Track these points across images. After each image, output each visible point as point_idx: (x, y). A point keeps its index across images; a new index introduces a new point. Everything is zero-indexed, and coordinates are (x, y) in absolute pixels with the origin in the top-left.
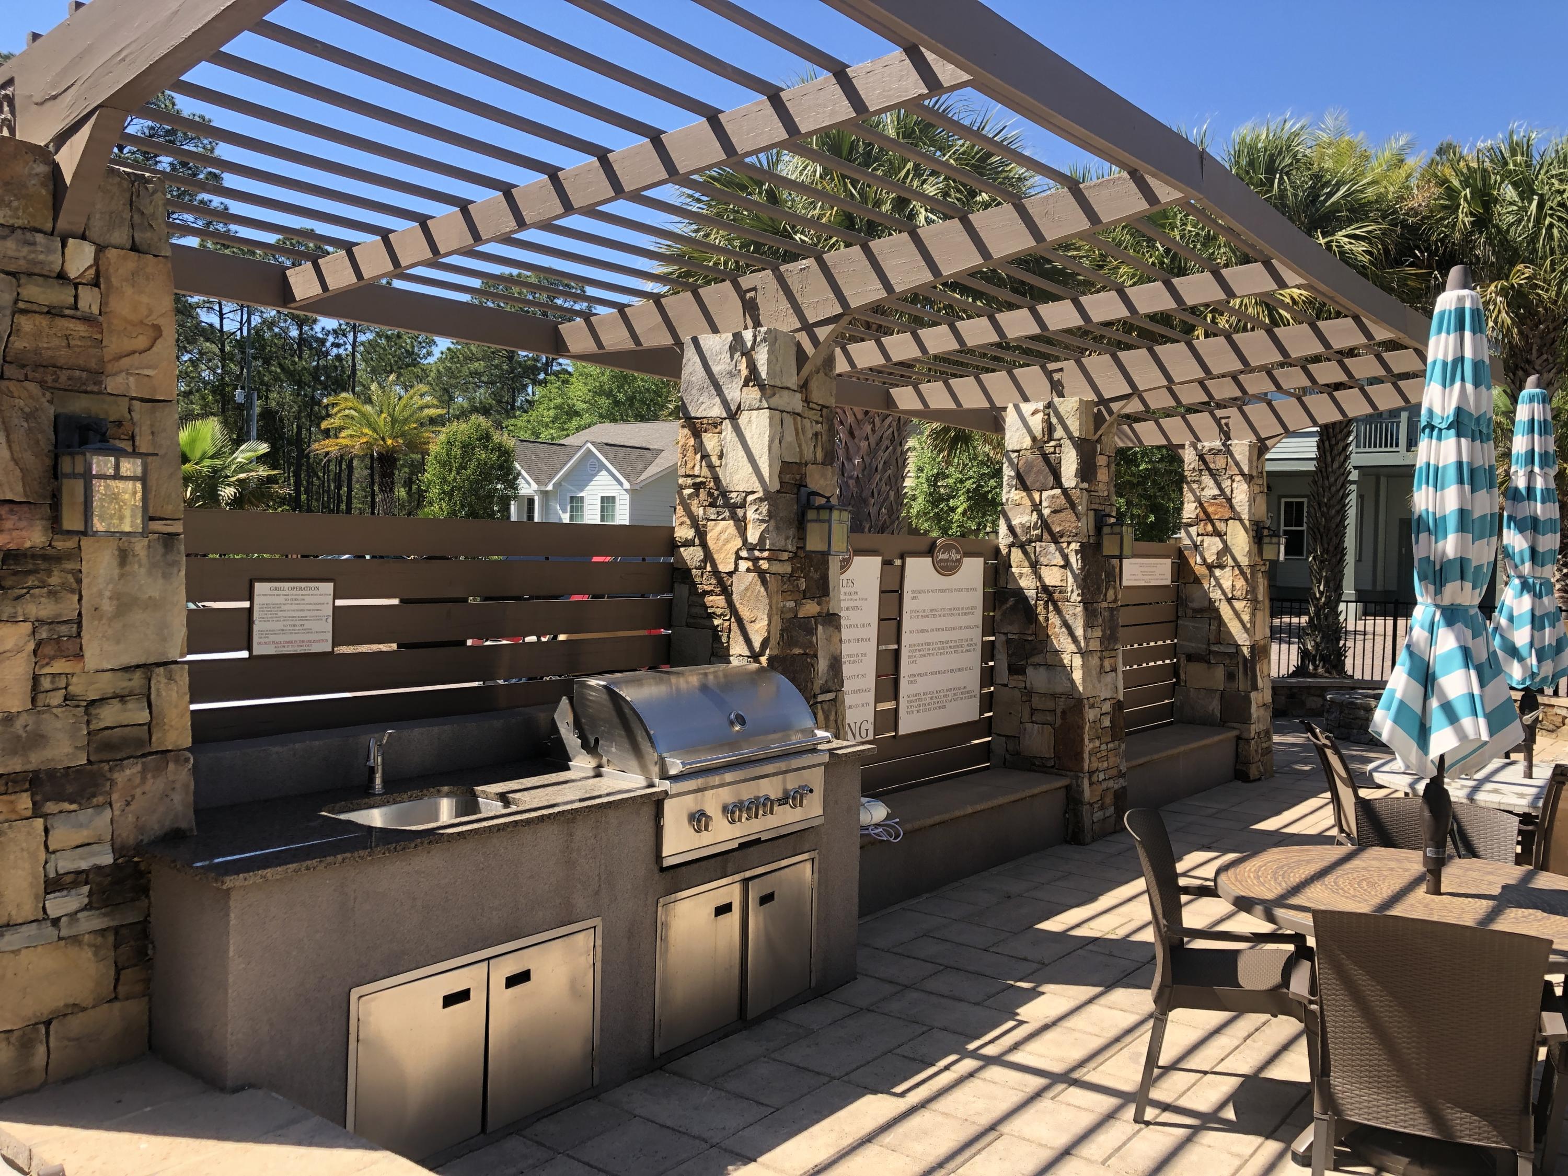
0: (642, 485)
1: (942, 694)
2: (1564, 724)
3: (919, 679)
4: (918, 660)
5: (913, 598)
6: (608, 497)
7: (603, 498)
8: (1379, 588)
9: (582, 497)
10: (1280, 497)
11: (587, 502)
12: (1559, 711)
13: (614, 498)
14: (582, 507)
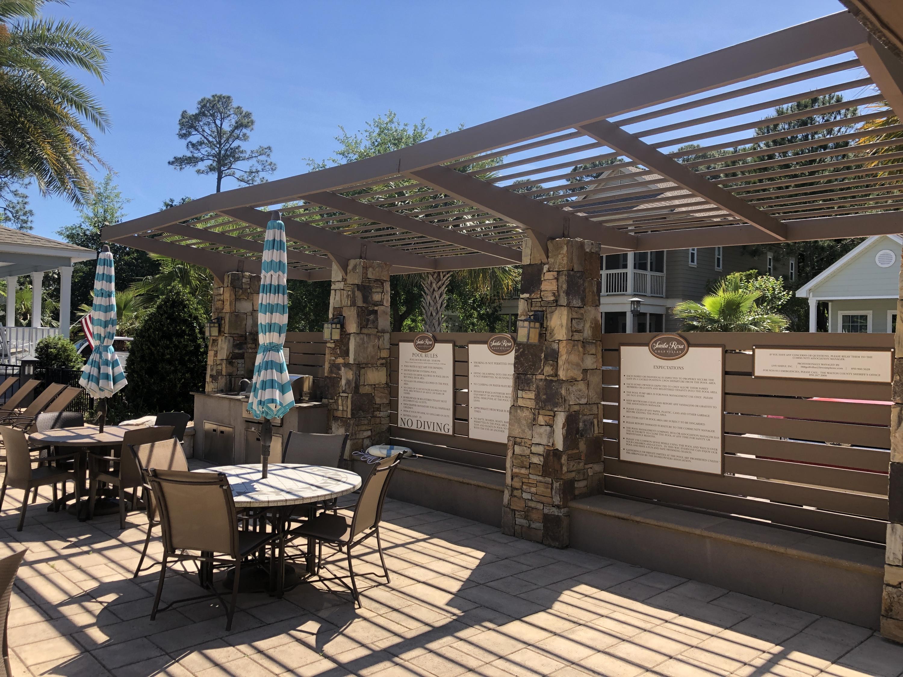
1: (501, 423)
3: (482, 411)
4: (480, 400)
5: (476, 366)
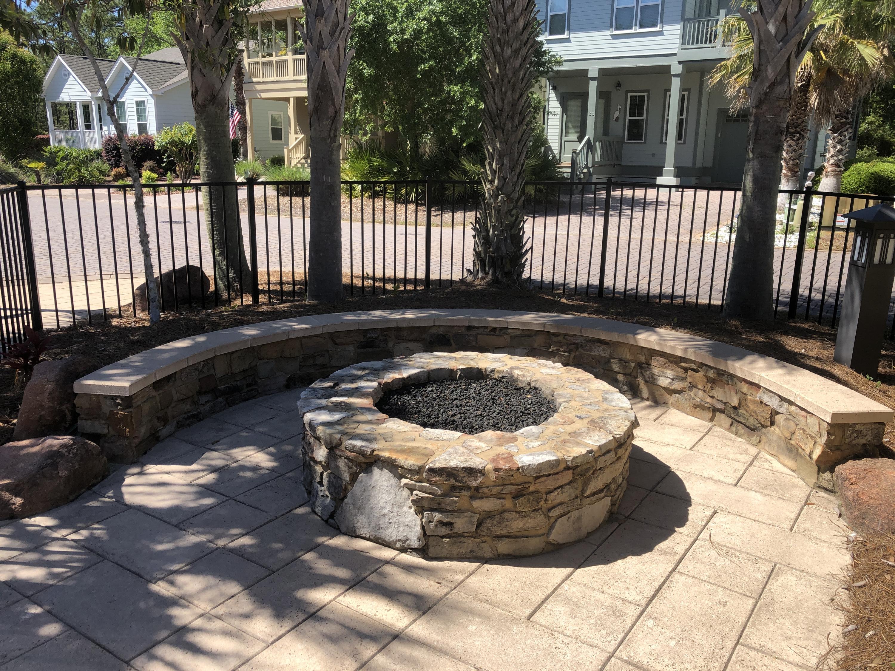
0: (163, 91)
2: (772, 423)
6: (140, 101)
7: (137, 102)
8: (698, 165)
9: (123, 102)
10: (627, 92)
11: (127, 106)
12: (766, 399)
13: (144, 102)
14: (124, 109)
